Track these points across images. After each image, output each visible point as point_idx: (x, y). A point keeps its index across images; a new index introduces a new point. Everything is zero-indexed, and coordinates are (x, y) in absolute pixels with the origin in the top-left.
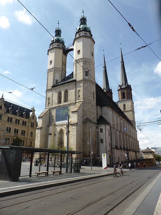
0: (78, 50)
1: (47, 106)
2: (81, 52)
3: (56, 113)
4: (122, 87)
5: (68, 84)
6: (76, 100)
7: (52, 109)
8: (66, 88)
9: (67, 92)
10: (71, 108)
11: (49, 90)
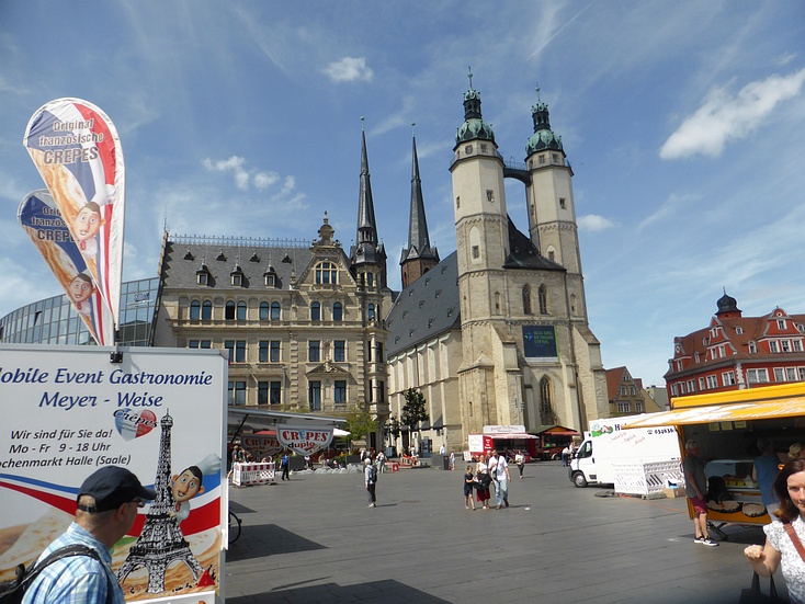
3: (524, 338)
6: (569, 314)
7: (511, 323)
8: (543, 280)
9: (542, 290)
10: (561, 331)
11: (496, 272)
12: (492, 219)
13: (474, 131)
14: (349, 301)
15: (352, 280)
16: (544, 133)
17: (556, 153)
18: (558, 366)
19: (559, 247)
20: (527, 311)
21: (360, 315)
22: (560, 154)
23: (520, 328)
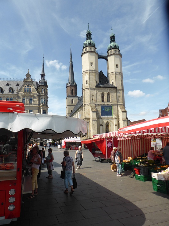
0: (117, 64)
1: (91, 101)
5: (110, 88)
6: (117, 102)
7: (97, 105)
8: (109, 91)
9: (108, 94)
10: (114, 108)
11: (93, 89)
12: (92, 72)
13: (87, 43)
14: (34, 97)
15: (36, 91)
16: (112, 43)
17: (116, 50)
18: (112, 119)
19: (115, 80)
20: (103, 101)
21: (38, 102)
22: (117, 50)
23: (100, 106)
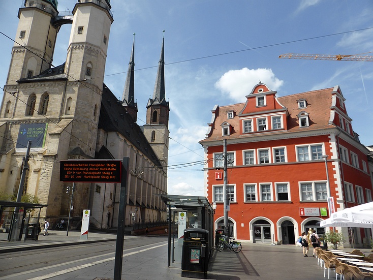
0: (81, 25)
2: (85, 31)
3: (20, 133)
4: (155, 103)
5: (52, 83)
6: (61, 113)
7: (13, 123)
8: (47, 89)
9: (47, 97)
11: (11, 87)
12: (19, 50)
23: (19, 127)
